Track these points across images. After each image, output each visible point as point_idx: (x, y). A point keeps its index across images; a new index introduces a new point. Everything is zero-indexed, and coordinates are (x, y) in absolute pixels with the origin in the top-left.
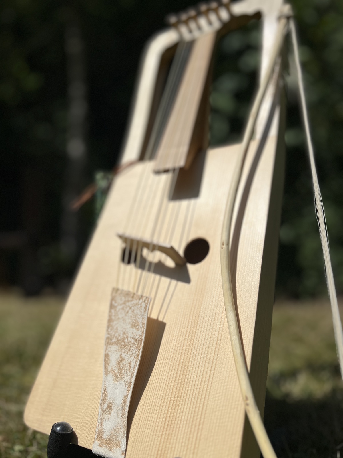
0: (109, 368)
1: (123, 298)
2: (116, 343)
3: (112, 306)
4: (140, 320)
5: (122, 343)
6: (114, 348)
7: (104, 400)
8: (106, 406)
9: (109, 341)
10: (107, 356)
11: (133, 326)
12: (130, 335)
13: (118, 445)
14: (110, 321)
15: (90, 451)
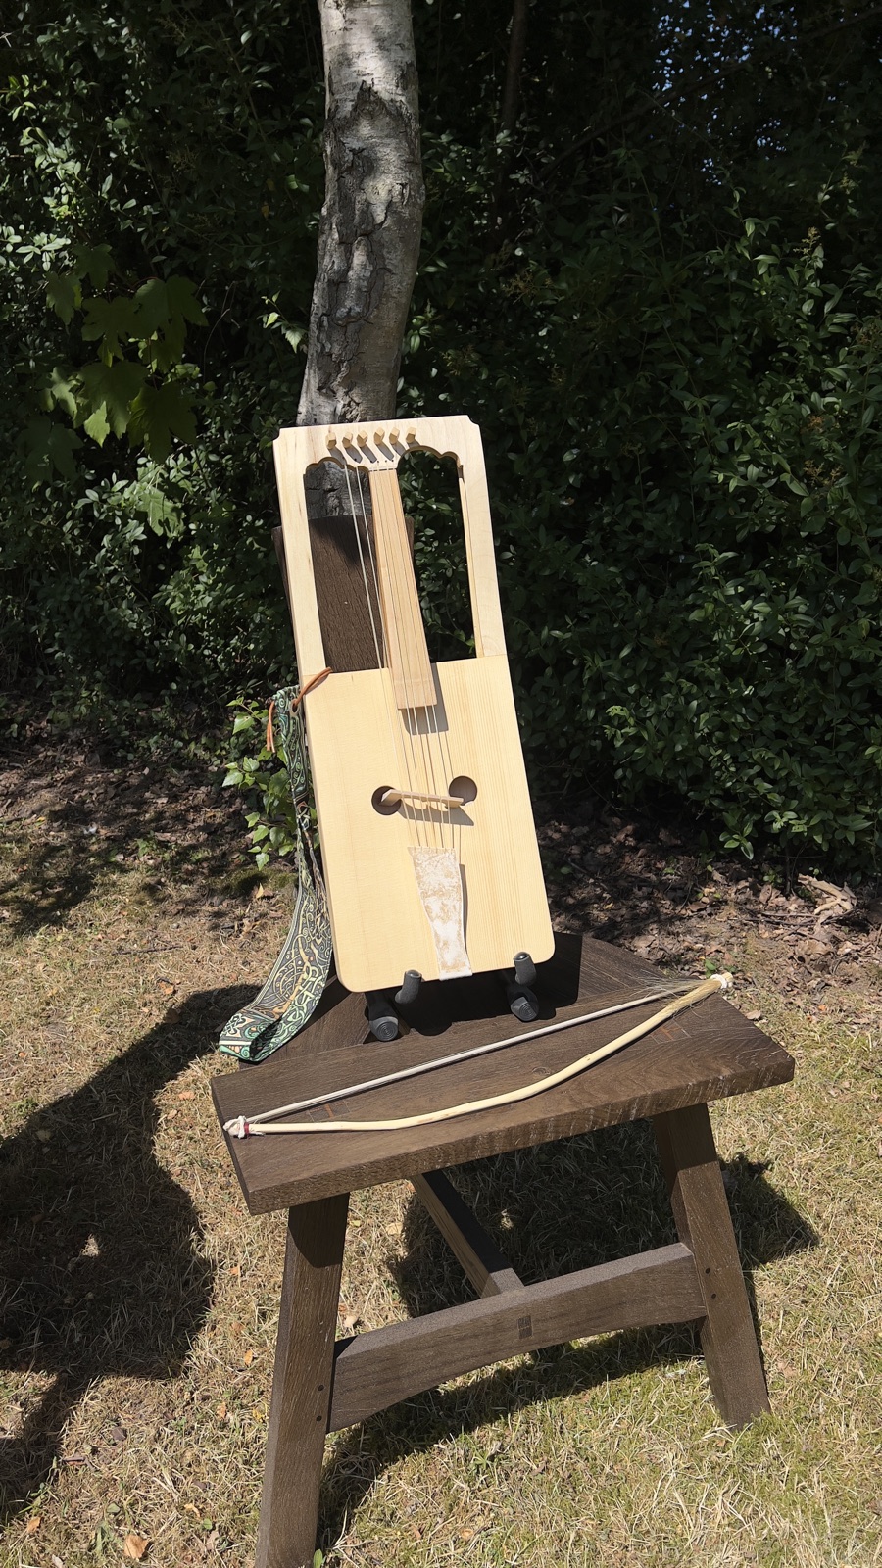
0: (434, 915)
1: (427, 856)
2: (434, 893)
3: (415, 865)
4: (453, 870)
5: (440, 892)
6: (432, 899)
7: (438, 941)
8: (441, 944)
9: (425, 895)
10: (427, 907)
11: (446, 876)
12: (446, 884)
13: (464, 965)
14: (419, 877)
15: (438, 981)
